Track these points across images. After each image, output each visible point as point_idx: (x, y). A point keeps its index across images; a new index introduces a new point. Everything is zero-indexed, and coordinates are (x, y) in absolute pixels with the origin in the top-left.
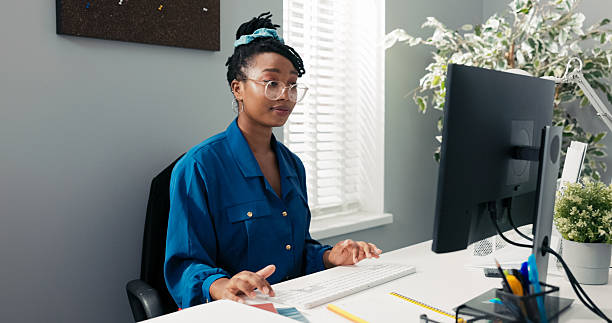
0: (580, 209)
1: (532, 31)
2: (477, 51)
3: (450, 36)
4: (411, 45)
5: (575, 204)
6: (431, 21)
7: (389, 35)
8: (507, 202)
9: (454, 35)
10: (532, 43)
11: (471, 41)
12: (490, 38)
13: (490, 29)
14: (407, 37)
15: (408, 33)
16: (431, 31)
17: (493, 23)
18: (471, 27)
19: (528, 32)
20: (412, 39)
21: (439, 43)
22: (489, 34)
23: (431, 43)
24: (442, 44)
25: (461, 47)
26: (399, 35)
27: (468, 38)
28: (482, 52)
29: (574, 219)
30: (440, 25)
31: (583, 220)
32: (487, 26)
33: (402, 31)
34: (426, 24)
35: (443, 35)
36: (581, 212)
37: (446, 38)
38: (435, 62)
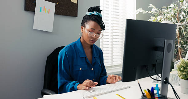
0: (185, 68)
1: (186, 8)
2: (166, 15)
3: (157, 10)
4: (144, 13)
5: (183, 67)
6: (151, 5)
7: (137, 10)
8: (154, 66)
9: (158, 10)
10: (185, 12)
11: (164, 11)
12: (171, 10)
13: (171, 7)
14: (143, 11)
15: (143, 9)
16: (151, 9)
17: (172, 6)
18: (165, 7)
19: (184, 8)
20: (144, 11)
21: (153, 12)
22: (170, 9)
23: (151, 12)
24: (154, 13)
25: (161, 13)
26: (141, 10)
27: (163, 11)
28: (167, 15)
29: (183, 71)
30: (154, 6)
31: (186, 72)
32: (170, 7)
33: (141, 9)
34: (150, 6)
35: (155, 10)
36: (185, 69)
37: (156, 11)
38: (151, 18)
